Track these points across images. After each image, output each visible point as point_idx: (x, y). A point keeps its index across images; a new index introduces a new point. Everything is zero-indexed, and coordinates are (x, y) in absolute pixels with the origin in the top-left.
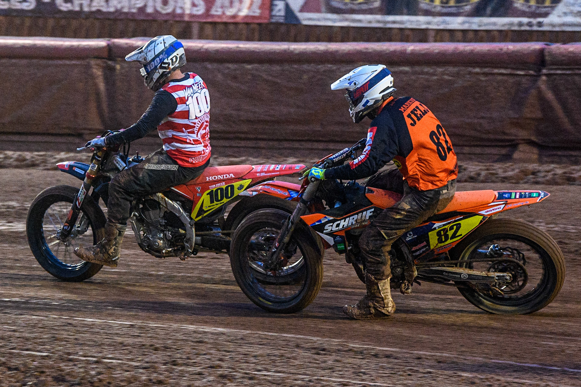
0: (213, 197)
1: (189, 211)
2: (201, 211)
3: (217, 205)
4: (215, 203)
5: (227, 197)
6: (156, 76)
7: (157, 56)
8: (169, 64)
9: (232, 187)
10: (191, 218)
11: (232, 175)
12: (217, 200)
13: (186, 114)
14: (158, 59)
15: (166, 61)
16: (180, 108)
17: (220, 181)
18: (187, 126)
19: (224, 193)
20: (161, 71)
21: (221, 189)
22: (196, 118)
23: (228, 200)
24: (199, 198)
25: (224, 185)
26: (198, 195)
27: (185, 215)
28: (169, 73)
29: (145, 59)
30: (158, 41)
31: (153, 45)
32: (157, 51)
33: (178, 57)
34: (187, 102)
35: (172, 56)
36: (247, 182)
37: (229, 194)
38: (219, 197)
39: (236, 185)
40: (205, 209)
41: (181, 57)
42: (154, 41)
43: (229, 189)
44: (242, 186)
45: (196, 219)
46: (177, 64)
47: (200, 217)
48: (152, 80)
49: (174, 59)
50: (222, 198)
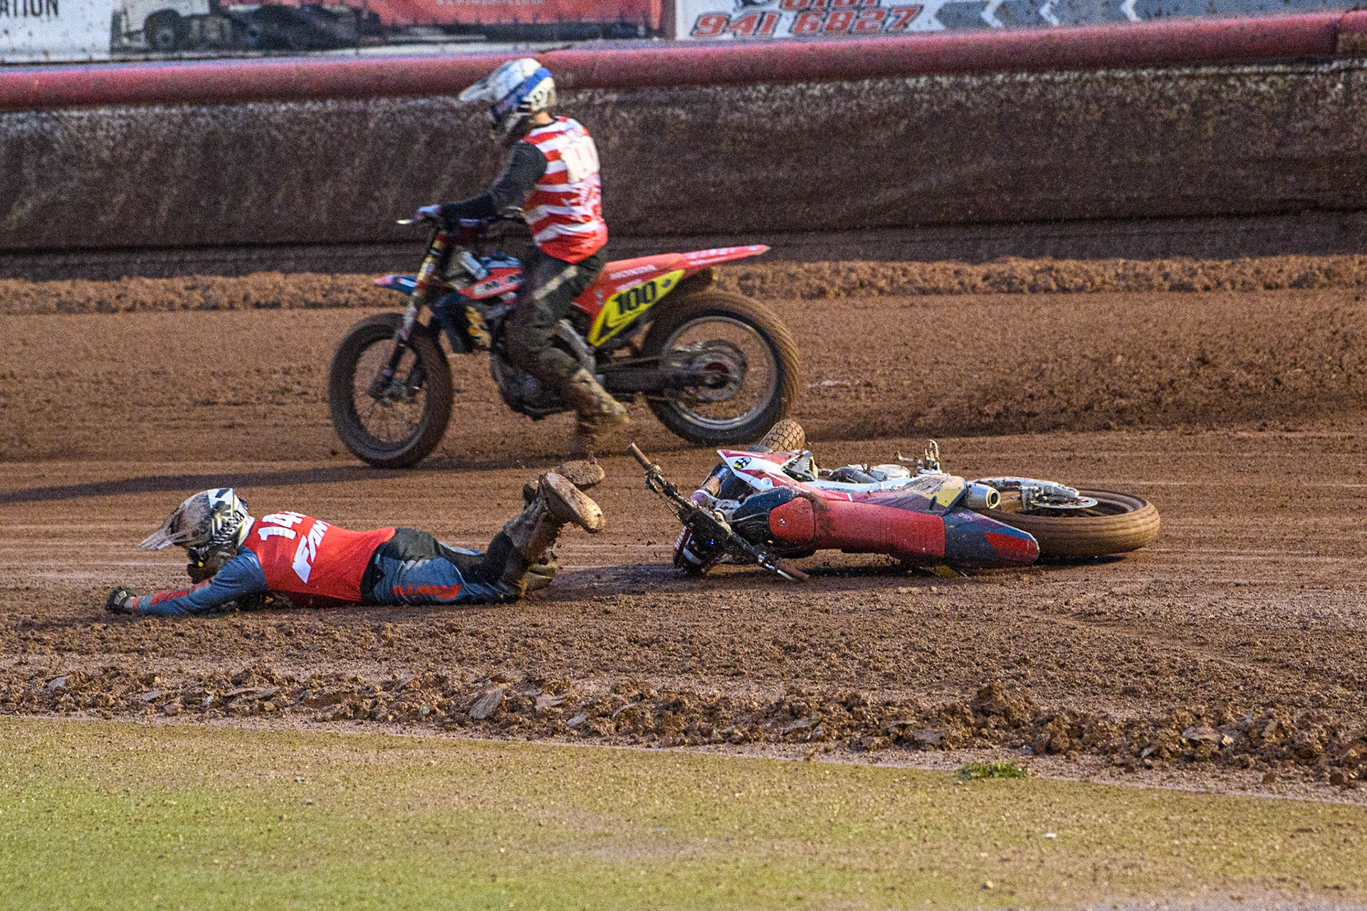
0: (623, 303)
1: (585, 333)
2: (605, 329)
3: (630, 316)
4: (628, 312)
5: (646, 301)
6: (511, 123)
7: (513, 92)
8: (529, 103)
9: (653, 284)
10: (589, 344)
11: (652, 268)
12: (630, 308)
13: (563, 176)
14: (513, 97)
15: (526, 99)
16: (553, 168)
17: (633, 278)
18: (569, 195)
19: (641, 295)
20: (518, 115)
21: (635, 290)
22: (582, 180)
23: (649, 305)
24: (600, 308)
25: (639, 284)
26: (599, 303)
27: (579, 338)
28: (532, 117)
29: (493, 97)
30: (512, 69)
31: (504, 75)
32: (512, 85)
33: (545, 92)
34: (564, 157)
35: (535, 91)
36: (676, 275)
37: (649, 296)
38: (633, 304)
39: (659, 280)
40: (611, 325)
41: (549, 94)
42: (506, 69)
43: (649, 289)
44: (668, 282)
45: (597, 344)
46: (543, 104)
47: (603, 340)
48: (503, 129)
49: (539, 97)
50: (638, 303)
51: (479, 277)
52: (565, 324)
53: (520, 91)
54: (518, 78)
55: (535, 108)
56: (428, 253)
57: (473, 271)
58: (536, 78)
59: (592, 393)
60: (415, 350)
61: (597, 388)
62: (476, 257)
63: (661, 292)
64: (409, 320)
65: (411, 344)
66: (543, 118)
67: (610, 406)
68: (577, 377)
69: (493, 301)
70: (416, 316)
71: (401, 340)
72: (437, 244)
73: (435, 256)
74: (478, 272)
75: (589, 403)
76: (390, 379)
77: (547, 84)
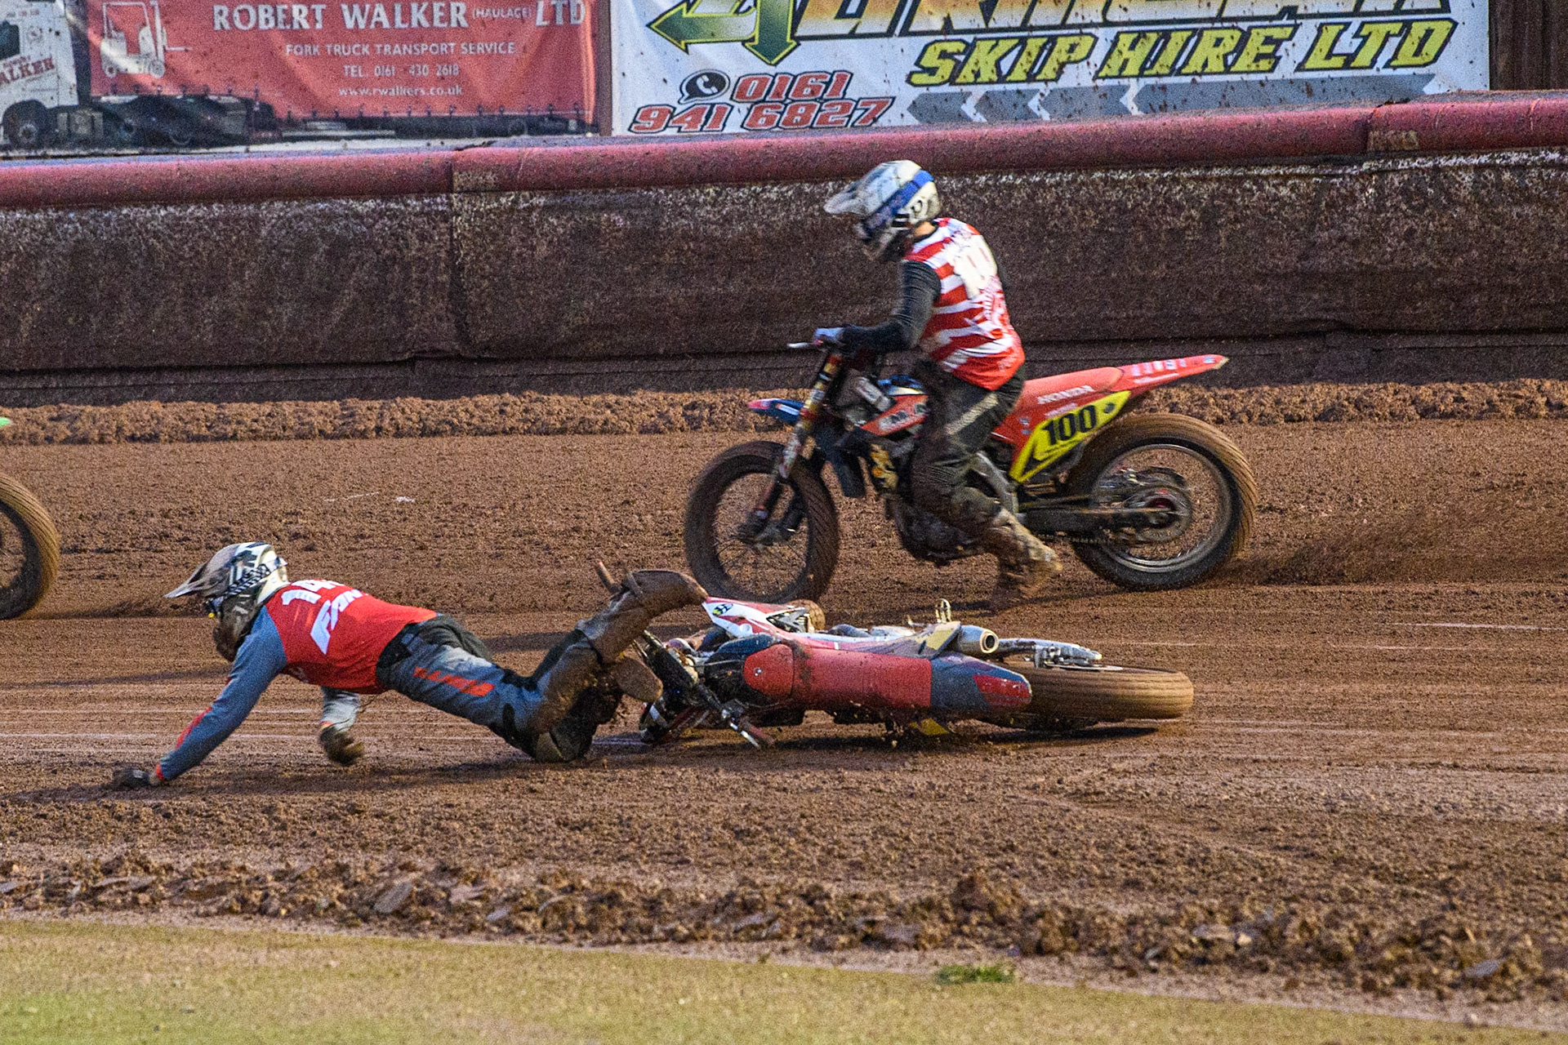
0: (1055, 432)
1: (1006, 466)
2: (1032, 462)
3: (1063, 447)
4: (1061, 442)
5: (1084, 430)
6: (886, 239)
7: (886, 203)
8: (907, 216)
9: (1092, 410)
10: (1010, 479)
11: (1088, 389)
12: (1064, 438)
13: (962, 292)
14: (887, 208)
15: (902, 211)
16: (948, 285)
17: (1065, 402)
18: (971, 313)
19: (1077, 423)
20: (894, 230)
21: (1070, 416)
22: (981, 294)
23: (1088, 434)
24: (1026, 438)
25: (1075, 410)
26: (1024, 432)
27: (998, 472)
28: (910, 232)
29: (863, 209)
30: (885, 175)
31: (876, 182)
32: (886, 196)
33: (925, 201)
34: (957, 270)
35: (913, 202)
36: (1121, 398)
37: (1088, 424)
38: (1068, 432)
39: (1100, 404)
40: (1039, 457)
41: (930, 202)
42: (877, 176)
43: (1087, 414)
44: (1111, 406)
45: (1021, 480)
46: (923, 216)
47: (1030, 474)
48: (877, 245)
49: (918, 208)
50: (1073, 433)
51: (882, 407)
52: (984, 458)
53: (894, 203)
54: (893, 187)
55: (913, 221)
56: (818, 379)
57: (873, 400)
58: (915, 185)
59: (1016, 538)
60: (796, 489)
61: (1022, 531)
62: (874, 382)
63: (1102, 418)
64: (790, 455)
65: (791, 481)
66: (927, 228)
67: (1039, 552)
68: (996, 521)
69: (899, 435)
70: (799, 450)
71: (779, 477)
72: (828, 368)
73: (825, 382)
74: (880, 399)
75: (1014, 549)
76: (764, 523)
77: (928, 190)
